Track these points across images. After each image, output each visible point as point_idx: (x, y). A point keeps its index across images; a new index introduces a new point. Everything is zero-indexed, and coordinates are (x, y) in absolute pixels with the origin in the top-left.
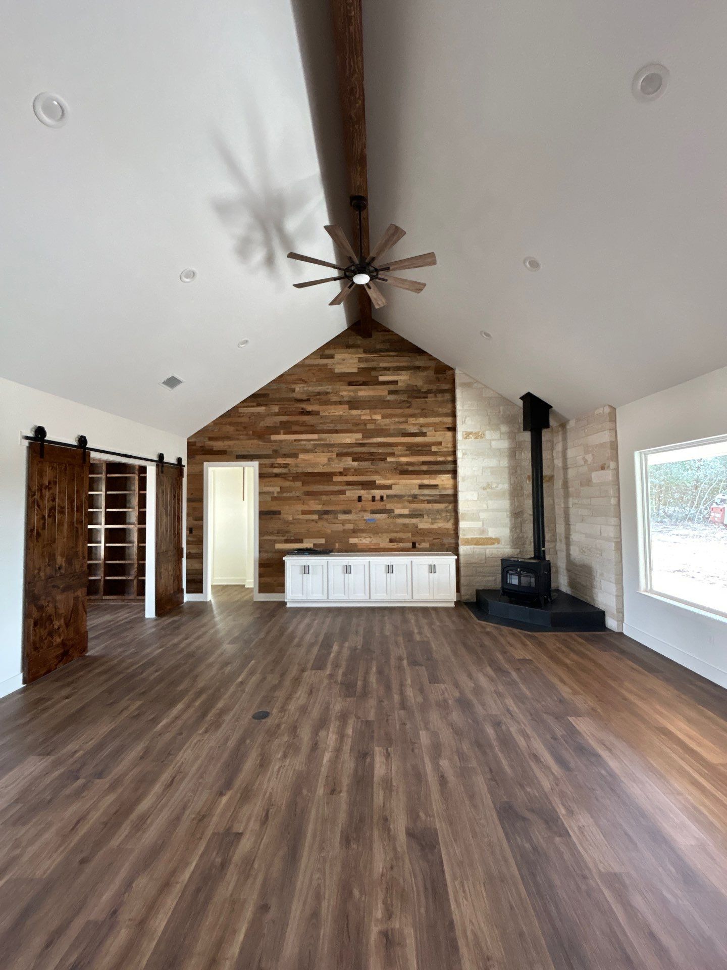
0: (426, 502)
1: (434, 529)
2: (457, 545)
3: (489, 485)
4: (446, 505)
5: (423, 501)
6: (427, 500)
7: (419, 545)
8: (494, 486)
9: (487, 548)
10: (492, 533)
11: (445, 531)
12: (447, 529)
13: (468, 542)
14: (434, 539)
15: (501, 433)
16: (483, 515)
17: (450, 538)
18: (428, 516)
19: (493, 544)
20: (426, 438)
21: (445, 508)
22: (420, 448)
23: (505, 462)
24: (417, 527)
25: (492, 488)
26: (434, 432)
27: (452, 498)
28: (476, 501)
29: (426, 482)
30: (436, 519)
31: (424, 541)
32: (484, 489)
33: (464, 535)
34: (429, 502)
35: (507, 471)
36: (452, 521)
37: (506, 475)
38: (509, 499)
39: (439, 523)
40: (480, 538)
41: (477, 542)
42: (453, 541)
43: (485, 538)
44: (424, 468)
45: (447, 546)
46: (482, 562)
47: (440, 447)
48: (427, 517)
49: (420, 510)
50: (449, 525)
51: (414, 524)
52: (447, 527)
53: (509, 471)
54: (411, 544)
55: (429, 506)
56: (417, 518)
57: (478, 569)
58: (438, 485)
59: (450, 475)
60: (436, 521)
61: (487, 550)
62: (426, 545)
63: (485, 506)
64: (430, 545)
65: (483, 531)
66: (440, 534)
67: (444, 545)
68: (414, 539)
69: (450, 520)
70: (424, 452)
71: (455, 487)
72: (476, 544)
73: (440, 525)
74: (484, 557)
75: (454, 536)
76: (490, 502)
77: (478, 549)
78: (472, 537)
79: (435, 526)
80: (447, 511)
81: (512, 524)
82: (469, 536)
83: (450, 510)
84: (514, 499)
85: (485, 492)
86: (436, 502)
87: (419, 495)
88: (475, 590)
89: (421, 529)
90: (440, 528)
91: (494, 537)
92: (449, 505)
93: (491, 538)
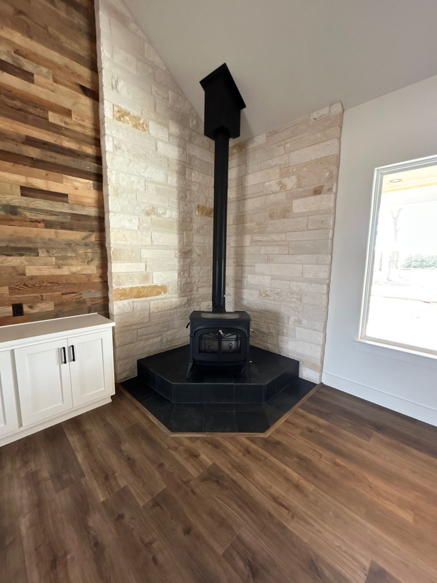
0: (42, 225)
1: (62, 276)
2: (106, 300)
3: (153, 208)
4: (84, 234)
5: (34, 222)
6: (43, 221)
7: (31, 307)
8: (161, 212)
9: (151, 300)
10: (157, 280)
11: (85, 280)
12: (89, 276)
13: (124, 295)
14: (63, 294)
15: (170, 135)
16: (146, 254)
17: (93, 291)
18: (48, 252)
19: (159, 293)
20: (32, 85)
21: (83, 239)
22: (18, 104)
23: (173, 180)
24: (24, 274)
25: (158, 215)
26: (51, 81)
27: (95, 223)
28: (136, 231)
29: (40, 183)
30: (65, 258)
31: (42, 300)
32: (148, 214)
33: (119, 284)
34: (49, 225)
35: (175, 192)
36: (97, 262)
37: (174, 199)
38: (178, 234)
39: (72, 265)
40: (142, 287)
41: (139, 293)
42: (99, 295)
43: (149, 286)
44: (34, 152)
45: (89, 304)
46: (146, 321)
47: (67, 120)
48: (46, 254)
49: (28, 240)
50: (93, 269)
51: (14, 267)
52: (89, 272)
53: (179, 194)
54: (10, 309)
55: (49, 233)
56: (21, 255)
57: (139, 331)
58: (66, 195)
59: (91, 182)
60: (65, 262)
61: (152, 303)
62: (47, 306)
63: (148, 240)
64: (56, 305)
65: (146, 277)
66: (75, 284)
67: (84, 302)
68: (17, 298)
69: (92, 260)
70: (30, 117)
71: (101, 205)
72: (136, 297)
73: (74, 269)
74: (148, 312)
75: (100, 286)
76: (155, 235)
77: (139, 303)
78: (131, 286)
79: (65, 271)
80: (86, 245)
81: (180, 267)
82: (127, 286)
83: (93, 243)
84: (183, 234)
85: (148, 219)
86: (63, 226)
87: (25, 208)
88: (136, 362)
89: (32, 278)
90: (74, 273)
91: (160, 285)
92: (91, 235)
93: (156, 287)
